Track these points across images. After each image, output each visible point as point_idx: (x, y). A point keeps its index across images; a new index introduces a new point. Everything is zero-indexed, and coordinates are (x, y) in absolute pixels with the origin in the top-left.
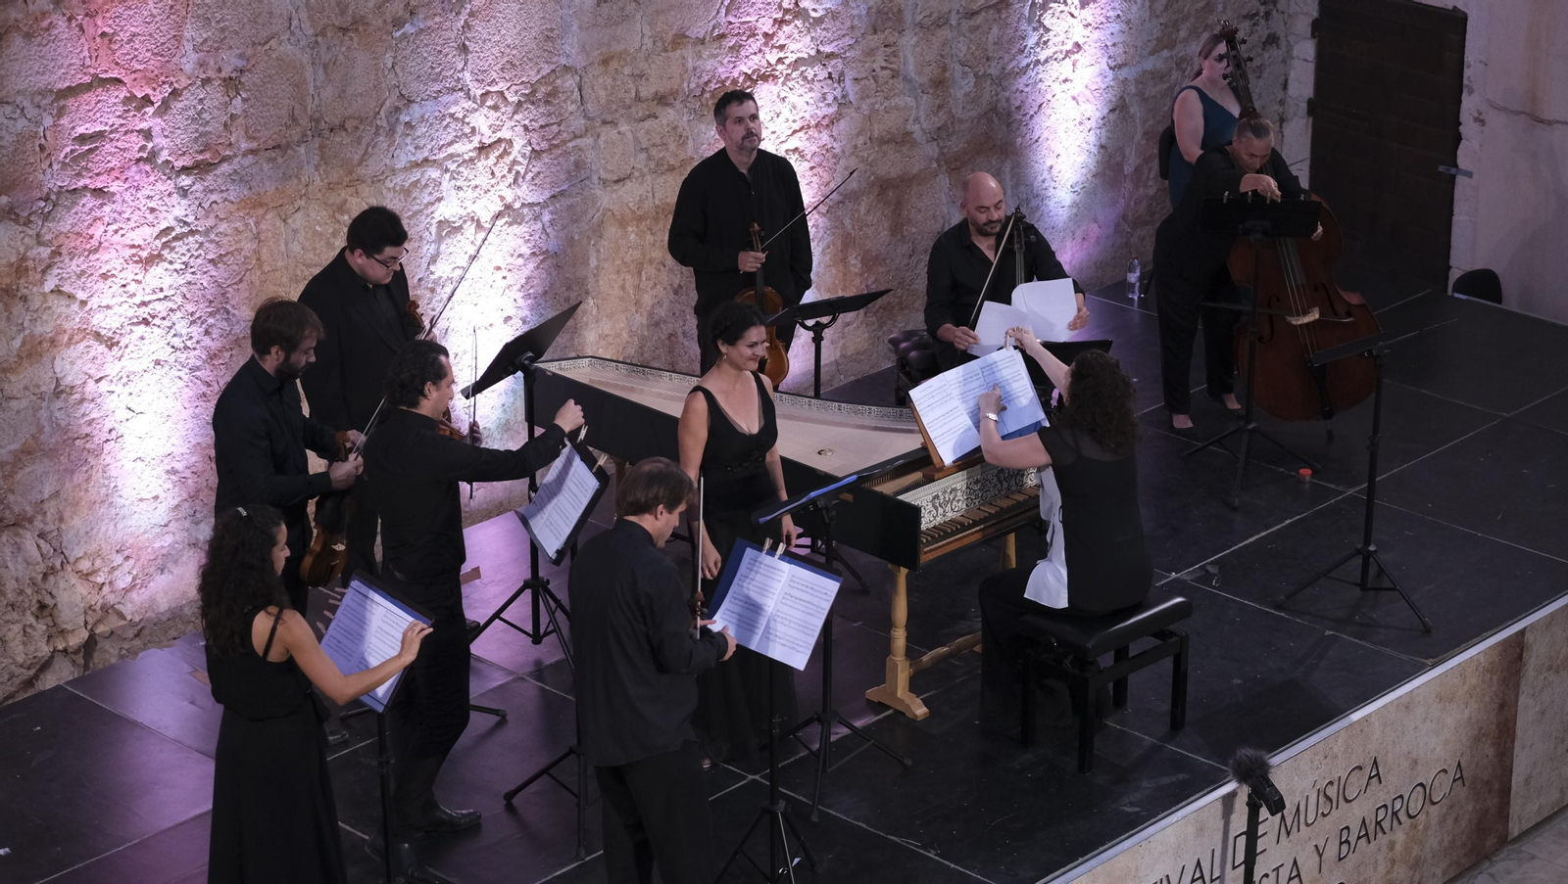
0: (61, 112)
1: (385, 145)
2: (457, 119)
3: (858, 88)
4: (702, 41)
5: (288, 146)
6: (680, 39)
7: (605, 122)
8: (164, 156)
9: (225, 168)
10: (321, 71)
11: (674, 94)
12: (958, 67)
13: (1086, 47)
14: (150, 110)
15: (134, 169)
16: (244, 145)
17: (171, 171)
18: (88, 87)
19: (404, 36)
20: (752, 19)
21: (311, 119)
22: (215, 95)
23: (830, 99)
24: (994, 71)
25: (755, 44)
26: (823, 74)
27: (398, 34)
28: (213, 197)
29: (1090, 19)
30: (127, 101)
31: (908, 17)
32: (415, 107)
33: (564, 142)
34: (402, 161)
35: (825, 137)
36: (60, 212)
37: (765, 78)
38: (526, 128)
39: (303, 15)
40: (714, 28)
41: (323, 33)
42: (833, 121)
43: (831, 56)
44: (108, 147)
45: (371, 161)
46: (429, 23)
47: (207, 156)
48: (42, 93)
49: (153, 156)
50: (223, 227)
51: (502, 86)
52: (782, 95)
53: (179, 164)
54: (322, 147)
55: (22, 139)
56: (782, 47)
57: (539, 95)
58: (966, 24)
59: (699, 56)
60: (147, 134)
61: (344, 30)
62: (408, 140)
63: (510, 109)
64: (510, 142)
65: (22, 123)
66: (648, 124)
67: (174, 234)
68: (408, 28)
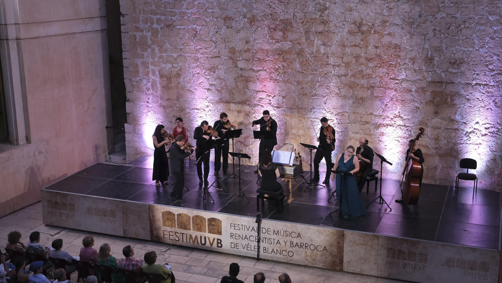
0: (257, 94)
1: (309, 114)
2: (323, 114)
3: (414, 134)
4: (377, 115)
5: (293, 109)
6: (371, 114)
7: (354, 123)
8: (272, 104)
9: (281, 108)
10: (299, 99)
11: (369, 122)
12: (443, 138)
13: (482, 144)
14: (271, 97)
15: (267, 104)
16: (285, 106)
17: (273, 106)
18: (261, 91)
19: (314, 98)
20: (388, 115)
21: (297, 106)
22: (281, 98)
23: (407, 134)
24: (453, 141)
25: (388, 119)
26: (405, 129)
27: (313, 98)
28: (279, 112)
29: (484, 139)
30: (267, 95)
31: (429, 125)
32: (315, 109)
33: (344, 123)
34: (313, 117)
35: (405, 140)
36: (256, 107)
37: (391, 126)
38: (337, 119)
39: (296, 91)
40: (379, 114)
41: (300, 94)
42: (407, 138)
43: (407, 126)
44: (264, 100)
45: (307, 115)
46: (319, 98)
47: (279, 106)
48: (255, 90)
49: (270, 104)
50: (281, 117)
51: (332, 111)
52: (395, 130)
53: (275, 106)
54: (298, 110)
55: (251, 95)
56: (395, 121)
57: (340, 114)
58: (446, 131)
59: (375, 118)
60: (270, 100)
61: (304, 95)
62: (314, 114)
63: (334, 115)
64: (334, 120)
65: (251, 94)
66: (363, 126)
67: (273, 115)
68: (315, 97)
